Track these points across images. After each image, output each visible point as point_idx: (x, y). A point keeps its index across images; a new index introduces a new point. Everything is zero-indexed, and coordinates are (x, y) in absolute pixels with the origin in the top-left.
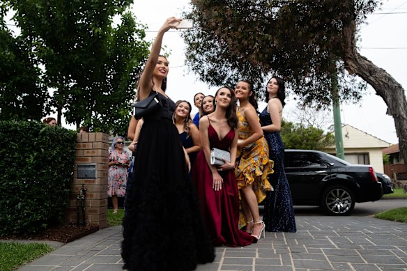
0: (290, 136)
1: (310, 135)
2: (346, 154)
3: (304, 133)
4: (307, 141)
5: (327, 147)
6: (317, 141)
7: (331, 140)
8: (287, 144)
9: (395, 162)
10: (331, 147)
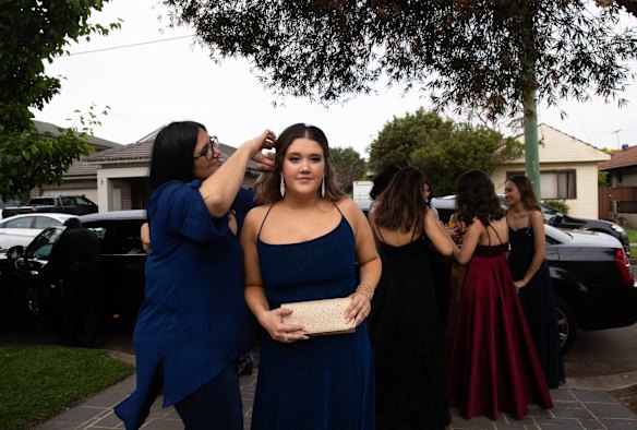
0: (447, 145)
1: (480, 143)
2: (542, 172)
3: (471, 140)
4: (476, 153)
5: (507, 162)
6: (492, 151)
7: (515, 149)
8: (442, 158)
9: (615, 183)
10: (515, 161)
